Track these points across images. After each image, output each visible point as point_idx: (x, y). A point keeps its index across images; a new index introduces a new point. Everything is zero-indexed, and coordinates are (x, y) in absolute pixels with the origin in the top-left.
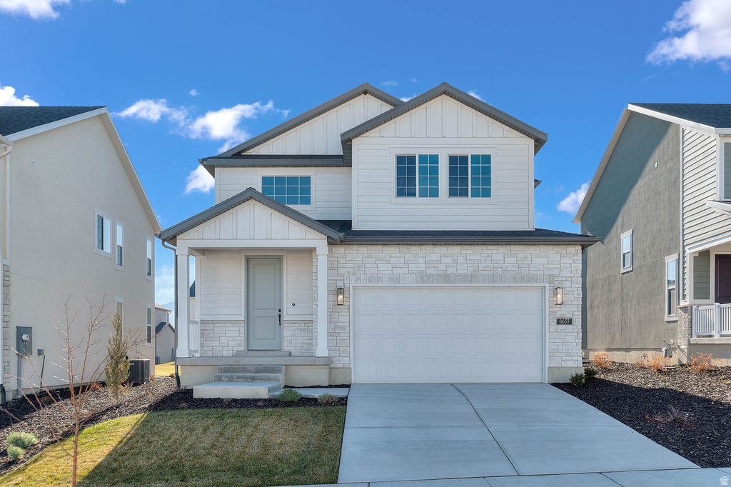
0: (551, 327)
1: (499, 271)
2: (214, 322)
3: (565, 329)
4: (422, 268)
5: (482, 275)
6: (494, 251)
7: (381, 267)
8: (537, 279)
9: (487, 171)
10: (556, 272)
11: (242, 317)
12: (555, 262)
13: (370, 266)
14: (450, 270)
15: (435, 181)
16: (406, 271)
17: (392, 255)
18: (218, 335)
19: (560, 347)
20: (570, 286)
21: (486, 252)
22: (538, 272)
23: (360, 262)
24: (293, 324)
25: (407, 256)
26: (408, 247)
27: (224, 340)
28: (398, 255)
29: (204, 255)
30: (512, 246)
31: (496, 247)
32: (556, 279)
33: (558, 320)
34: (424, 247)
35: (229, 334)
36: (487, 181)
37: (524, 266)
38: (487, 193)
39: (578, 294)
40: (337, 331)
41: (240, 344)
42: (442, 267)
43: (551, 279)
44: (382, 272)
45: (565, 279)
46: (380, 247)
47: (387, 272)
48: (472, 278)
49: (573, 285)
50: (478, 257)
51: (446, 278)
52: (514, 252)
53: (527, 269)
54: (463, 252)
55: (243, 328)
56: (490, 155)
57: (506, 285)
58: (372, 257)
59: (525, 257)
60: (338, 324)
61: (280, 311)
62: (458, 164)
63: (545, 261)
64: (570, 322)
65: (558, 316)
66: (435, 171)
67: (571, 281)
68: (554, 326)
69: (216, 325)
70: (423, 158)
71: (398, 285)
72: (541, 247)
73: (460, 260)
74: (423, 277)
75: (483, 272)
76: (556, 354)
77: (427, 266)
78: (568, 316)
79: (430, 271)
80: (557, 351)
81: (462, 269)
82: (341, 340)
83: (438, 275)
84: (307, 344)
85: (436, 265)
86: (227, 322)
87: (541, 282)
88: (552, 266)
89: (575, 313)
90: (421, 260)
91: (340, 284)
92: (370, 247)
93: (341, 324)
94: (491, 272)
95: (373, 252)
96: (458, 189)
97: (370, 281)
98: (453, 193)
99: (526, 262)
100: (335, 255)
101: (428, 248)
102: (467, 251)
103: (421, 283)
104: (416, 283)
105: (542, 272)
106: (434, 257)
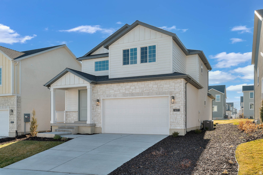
1: (151, 91)
2: (70, 112)
3: (176, 113)
4: (124, 91)
6: (149, 83)
8: (165, 93)
9: (154, 51)
10: (173, 90)
11: (77, 110)
12: (172, 86)
13: (107, 91)
14: (134, 92)
15: (136, 58)
16: (119, 92)
17: (114, 87)
18: (71, 116)
19: (175, 121)
20: (179, 95)
21: (146, 84)
22: (166, 91)
23: (104, 90)
25: (119, 87)
26: (119, 83)
27: (72, 118)
28: (116, 87)
29: (67, 90)
30: (156, 81)
31: (150, 82)
32: (173, 93)
33: (174, 110)
34: (125, 83)
35: (74, 116)
36: (154, 56)
37: (160, 88)
38: (154, 60)
39: (182, 99)
40: (97, 115)
41: (76, 119)
42: (131, 90)
43: (171, 93)
44: (111, 93)
45: (176, 93)
46: (111, 84)
47: (113, 93)
48: (141, 94)
49: (180, 95)
50: (143, 86)
51: (132, 94)
52: (156, 83)
53: (162, 89)
54: (138, 84)
55: (77, 113)
56: (155, 45)
57: (153, 96)
58: (108, 88)
59: (161, 85)
60: (97, 112)
62: (144, 50)
63: (169, 86)
64: (179, 110)
65: (174, 108)
66: (136, 54)
67: (179, 93)
68: (172, 112)
69: (70, 113)
70: (132, 50)
71: (116, 98)
73: (137, 87)
74: (124, 94)
75: (145, 92)
76: (173, 124)
77: (126, 90)
78: (178, 108)
79: (127, 92)
80: (173, 122)
81: (138, 91)
82: (99, 118)
83: (129, 93)
85: (129, 90)
86: (73, 112)
87: (167, 94)
88: (171, 88)
89: (181, 107)
90: (124, 88)
91: (98, 99)
92: (108, 85)
93: (99, 112)
94: (148, 91)
95: (109, 86)
96: (144, 60)
97: (107, 97)
98: (142, 62)
99: (161, 87)
100: (97, 88)
101: (126, 84)
102: (140, 84)
103: (124, 97)
104: (122, 97)
105: (167, 90)
106: (128, 87)
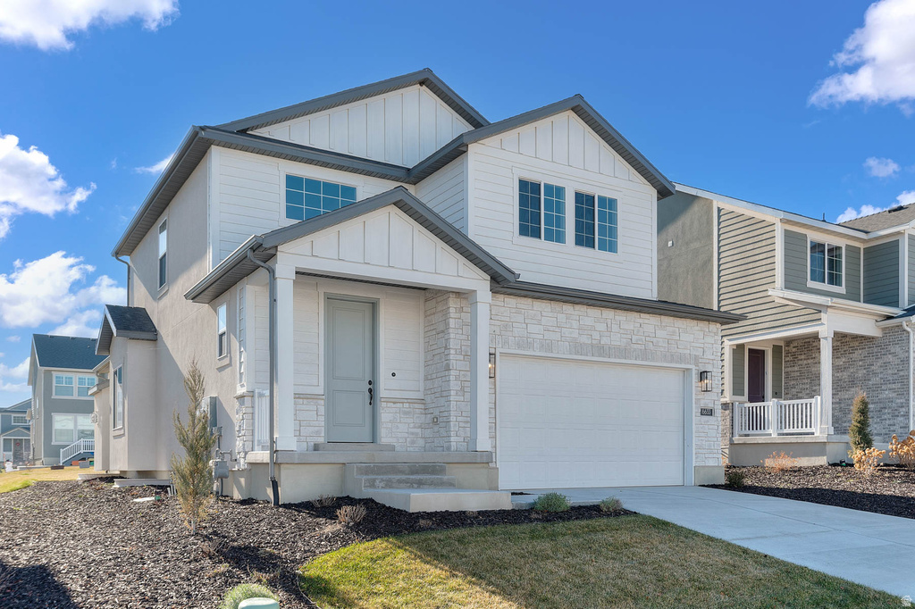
0: (696, 418)
1: (651, 346)
3: (707, 421)
4: (576, 335)
5: (635, 350)
6: (646, 321)
7: (532, 328)
8: (681, 359)
9: (614, 219)
10: (699, 353)
11: (322, 390)
12: (699, 341)
13: (519, 325)
14: (605, 341)
15: (562, 222)
16: (558, 336)
17: (544, 314)
19: (704, 443)
22: (685, 351)
23: (508, 319)
24: (394, 403)
25: (560, 316)
26: (561, 303)
28: (550, 315)
30: (663, 317)
33: (702, 410)
34: (577, 307)
35: (301, 416)
36: (613, 232)
37: (673, 342)
39: (718, 381)
41: (318, 432)
42: (596, 335)
43: (696, 360)
44: (532, 336)
45: (707, 361)
46: (530, 301)
47: (538, 336)
48: (626, 352)
49: (714, 370)
50: (630, 326)
51: (601, 350)
52: (663, 324)
53: (675, 346)
56: (616, 200)
57: (657, 364)
58: (520, 313)
59: (674, 332)
61: (370, 383)
62: (583, 203)
63: (691, 338)
64: (711, 413)
65: (702, 405)
66: (561, 208)
67: (713, 364)
68: (699, 417)
70: (548, 188)
71: (550, 355)
72: (688, 320)
73: (615, 328)
74: (578, 348)
75: (635, 346)
76: (701, 451)
77: (581, 332)
78: (710, 406)
79: (584, 339)
80: (701, 447)
81: (616, 340)
83: (592, 345)
84: (412, 434)
85: (590, 333)
87: (687, 362)
88: (696, 345)
89: (716, 403)
90: (575, 324)
92: (518, 300)
94: (644, 347)
95: (522, 306)
96: (583, 236)
97: (519, 346)
98: (579, 241)
99: (674, 337)
101: (582, 309)
102: (621, 318)
103: (576, 354)
104: (570, 354)
105: (688, 352)
106: (588, 321)
